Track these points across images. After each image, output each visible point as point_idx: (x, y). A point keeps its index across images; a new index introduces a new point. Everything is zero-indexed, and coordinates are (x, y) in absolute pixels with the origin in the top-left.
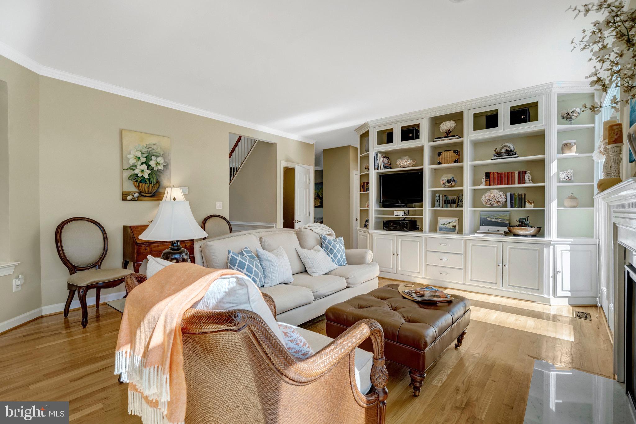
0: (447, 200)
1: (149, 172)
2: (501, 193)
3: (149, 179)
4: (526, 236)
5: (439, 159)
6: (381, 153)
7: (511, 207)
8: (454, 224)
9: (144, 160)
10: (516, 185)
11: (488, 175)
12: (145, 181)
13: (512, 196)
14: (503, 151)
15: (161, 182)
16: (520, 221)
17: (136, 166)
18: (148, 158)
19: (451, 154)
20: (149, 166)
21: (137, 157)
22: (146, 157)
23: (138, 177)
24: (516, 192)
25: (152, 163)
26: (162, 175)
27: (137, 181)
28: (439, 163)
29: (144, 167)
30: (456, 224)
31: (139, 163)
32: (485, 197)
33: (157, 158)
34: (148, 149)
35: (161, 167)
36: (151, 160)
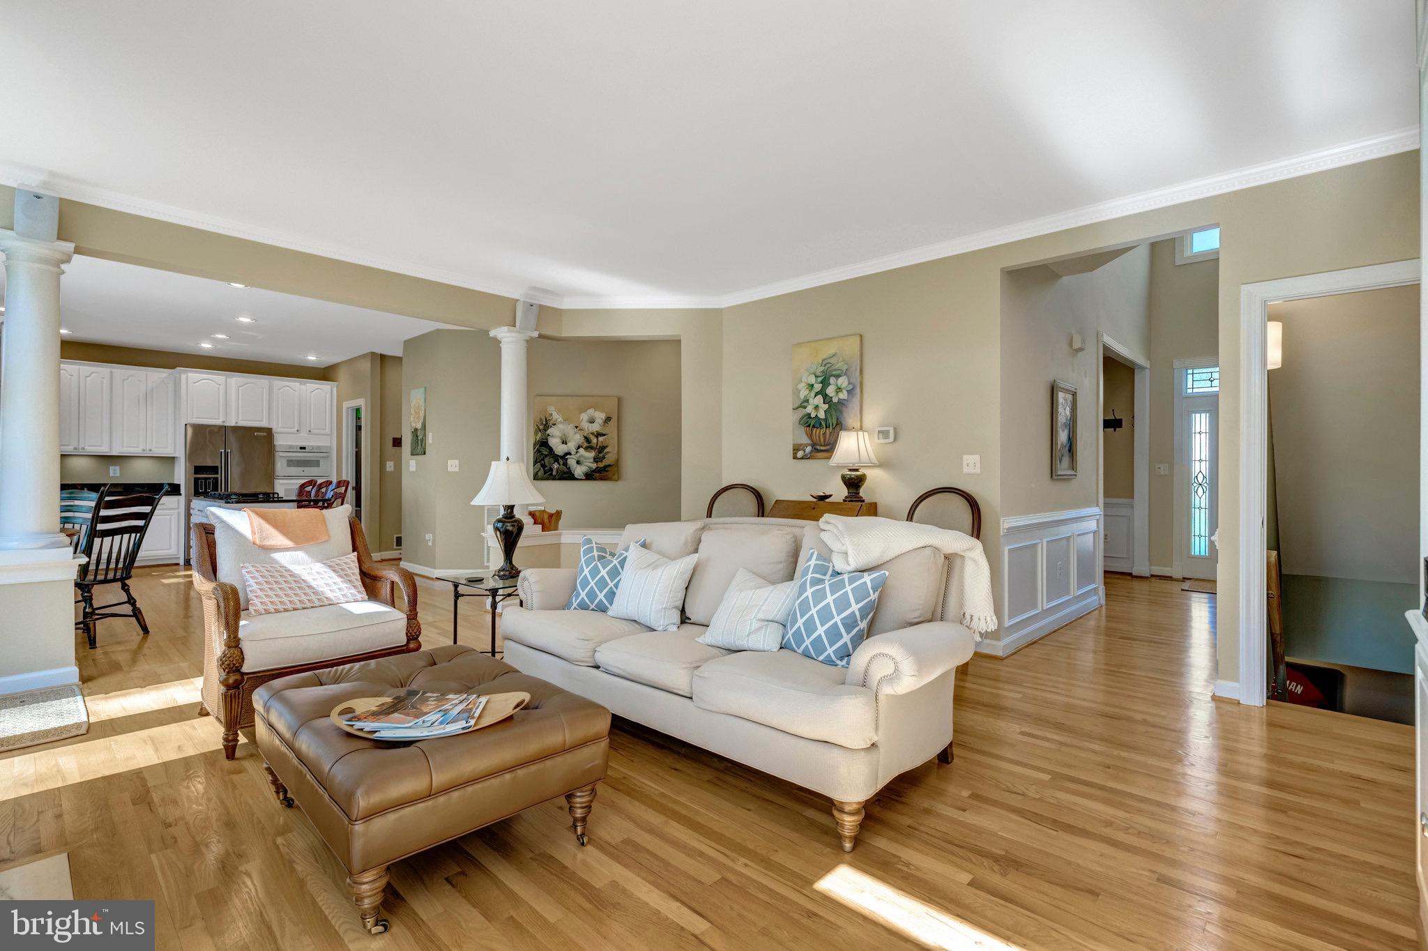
1: (826, 406)
3: (826, 420)
9: (818, 387)
12: (821, 423)
15: (843, 423)
17: (807, 401)
18: (825, 383)
20: (825, 396)
21: (809, 384)
22: (821, 382)
23: (811, 418)
25: (830, 391)
26: (844, 409)
27: (809, 426)
29: (819, 399)
31: (813, 394)
33: (837, 380)
34: (825, 366)
35: (843, 395)
36: (830, 384)
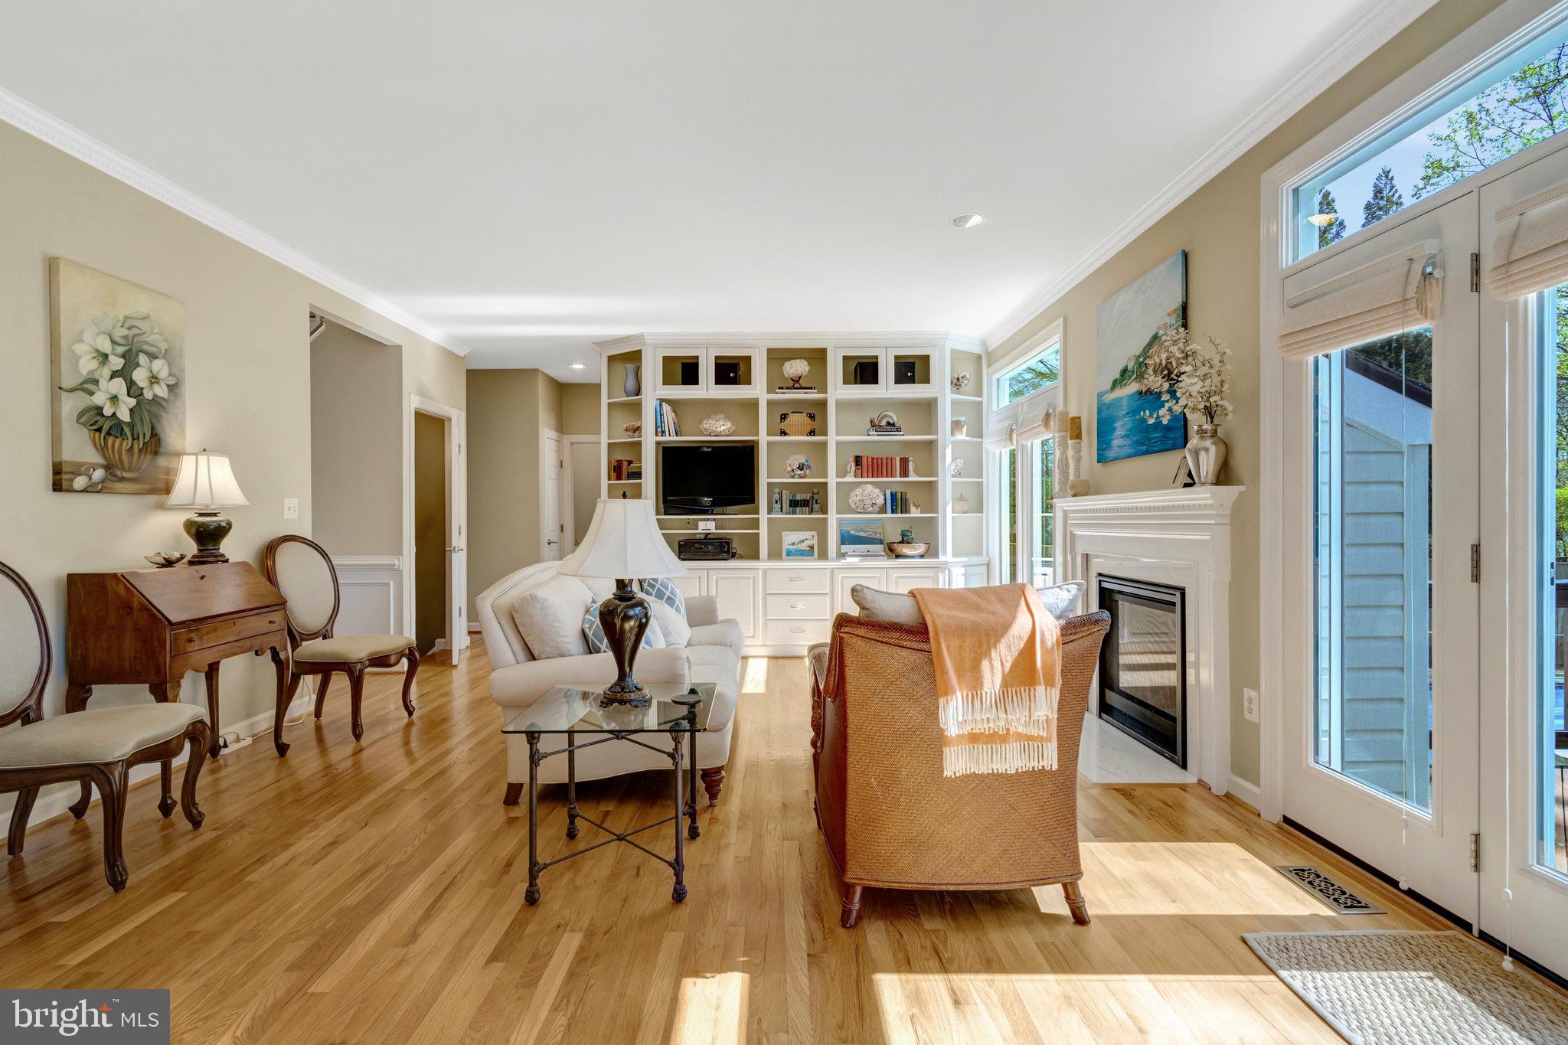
0: (795, 501)
1: (133, 402)
2: (877, 491)
3: (131, 425)
4: (912, 557)
5: (784, 426)
6: (669, 402)
7: (892, 512)
8: (810, 543)
9: (117, 363)
10: (898, 479)
11: (858, 460)
12: (122, 429)
13: (893, 495)
14: (884, 423)
15: (163, 437)
16: (903, 535)
17: (96, 382)
18: (130, 359)
19: (802, 418)
20: (131, 384)
21: (98, 351)
22: (123, 356)
23: (103, 416)
24: (898, 490)
25: (140, 376)
26: (163, 414)
27: (99, 430)
28: (783, 433)
29: (119, 386)
30: (815, 542)
31: (106, 372)
32: (856, 496)
33: (151, 362)
34: (129, 329)
35: (161, 391)
36: (138, 365)
